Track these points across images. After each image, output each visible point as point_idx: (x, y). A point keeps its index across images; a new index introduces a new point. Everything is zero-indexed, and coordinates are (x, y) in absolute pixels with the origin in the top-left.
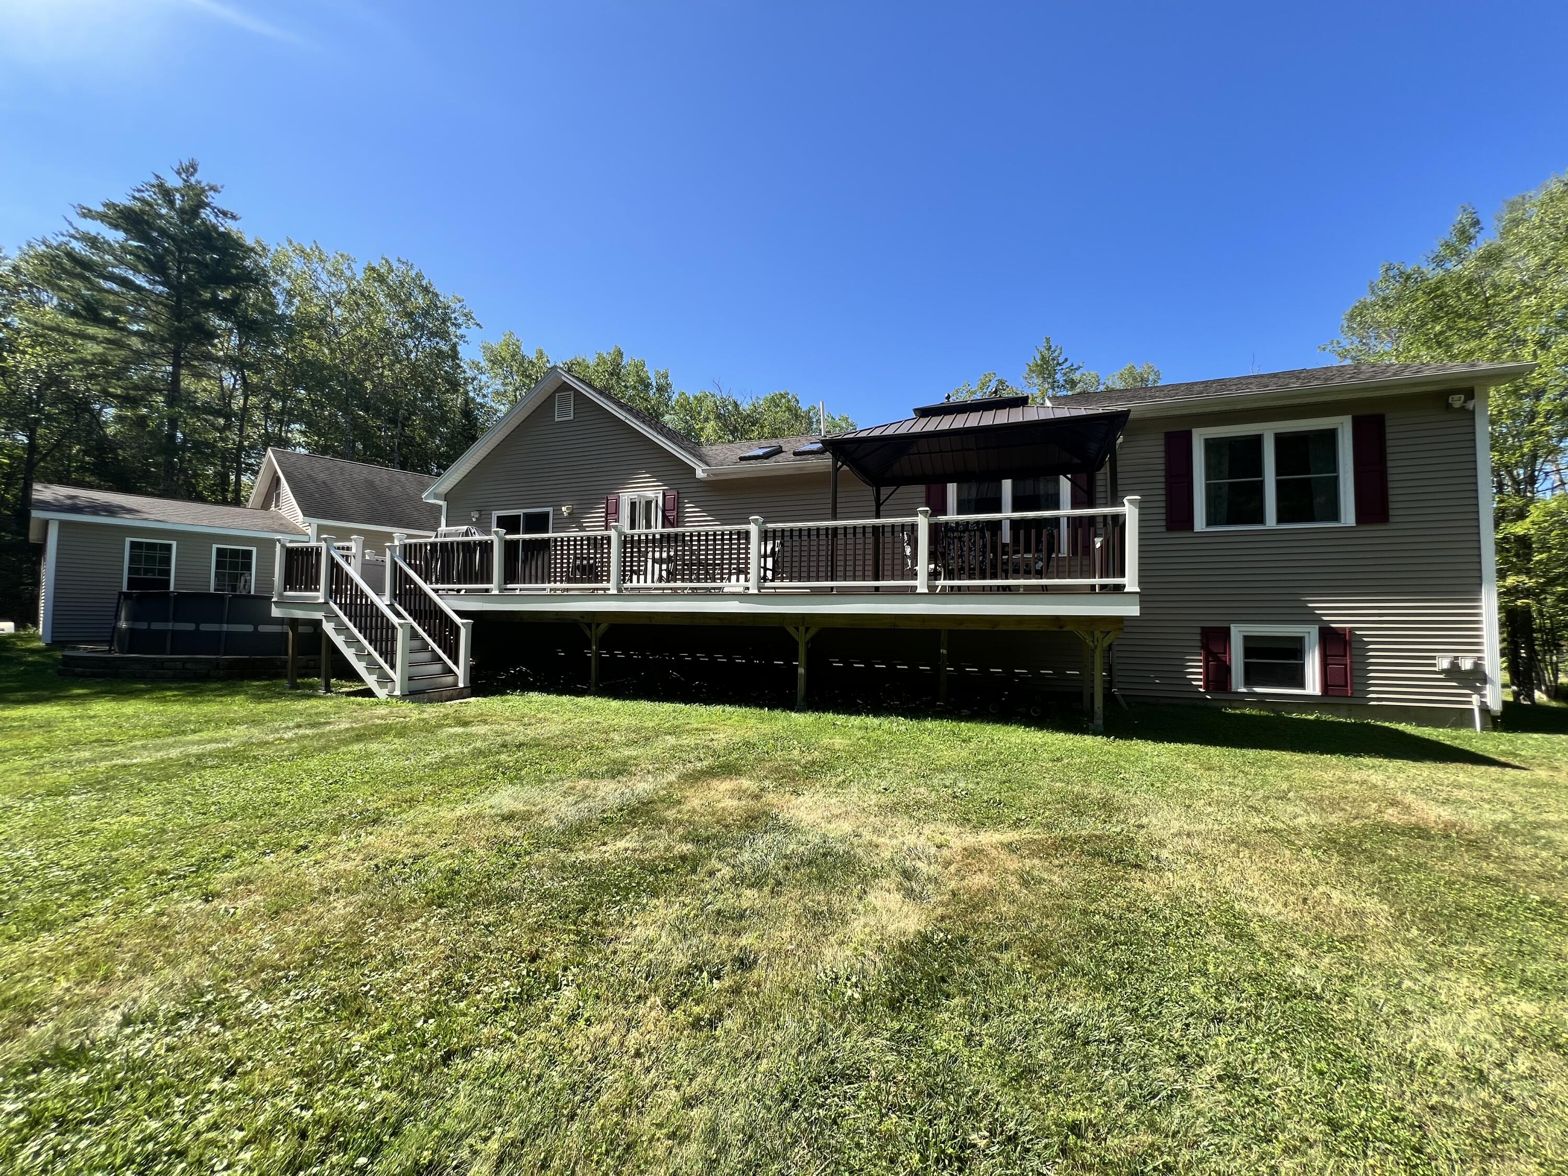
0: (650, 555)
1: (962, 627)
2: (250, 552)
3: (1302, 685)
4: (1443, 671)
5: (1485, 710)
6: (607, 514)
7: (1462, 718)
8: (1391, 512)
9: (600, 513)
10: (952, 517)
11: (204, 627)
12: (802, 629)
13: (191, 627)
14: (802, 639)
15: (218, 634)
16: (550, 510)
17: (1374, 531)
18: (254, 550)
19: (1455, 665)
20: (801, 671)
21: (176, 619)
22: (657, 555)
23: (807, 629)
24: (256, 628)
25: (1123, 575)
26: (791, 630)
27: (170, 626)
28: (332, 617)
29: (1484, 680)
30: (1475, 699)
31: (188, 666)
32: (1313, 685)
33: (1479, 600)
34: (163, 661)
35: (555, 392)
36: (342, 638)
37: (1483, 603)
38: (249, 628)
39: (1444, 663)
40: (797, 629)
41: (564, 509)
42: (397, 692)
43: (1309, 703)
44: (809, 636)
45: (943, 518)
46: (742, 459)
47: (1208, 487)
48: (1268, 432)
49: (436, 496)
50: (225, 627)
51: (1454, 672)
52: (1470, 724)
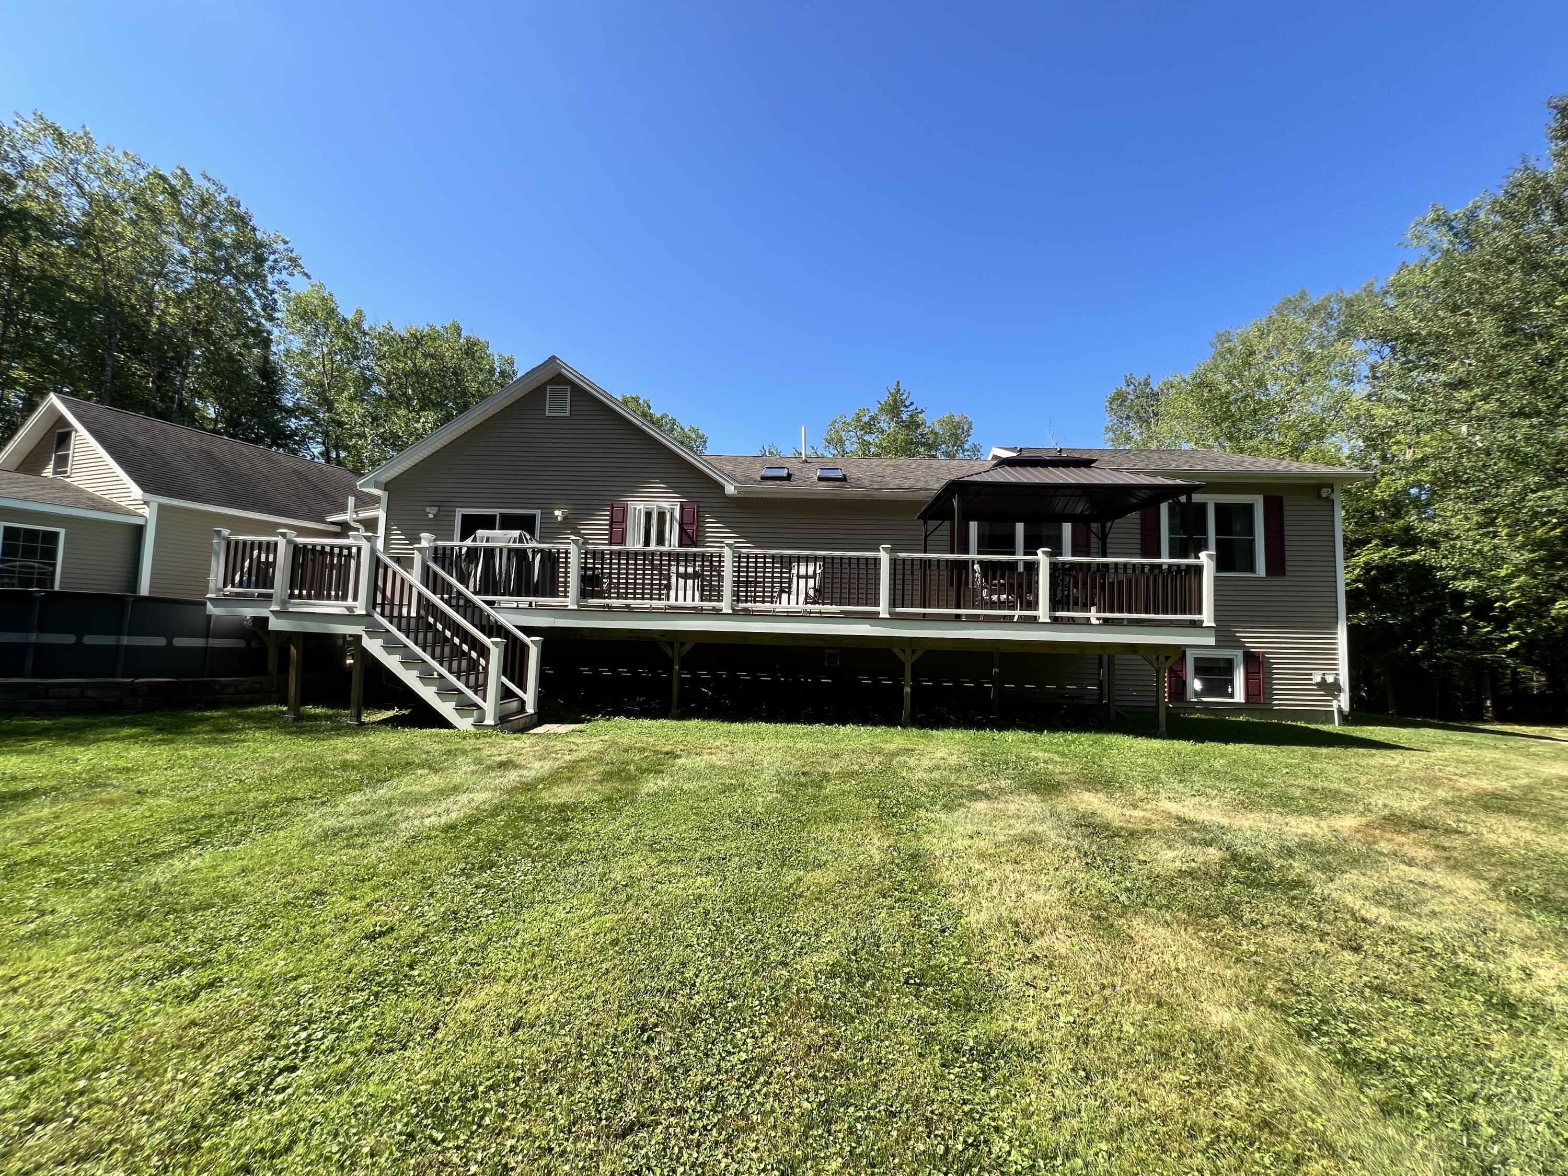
0: (674, 569)
1: (1056, 651)
2: (55, 535)
3: (1232, 695)
4: (1317, 684)
5: (1340, 711)
6: (612, 522)
7: (1327, 717)
8: (1287, 568)
9: (602, 521)
10: (1067, 558)
11: (89, 640)
12: (908, 651)
13: (70, 639)
14: (908, 661)
15: (117, 648)
16: (538, 512)
17: (1276, 581)
18: (62, 532)
19: (1323, 679)
20: (907, 690)
21: (41, 629)
22: (682, 570)
23: (914, 652)
24: (170, 641)
25: (1200, 613)
26: (897, 652)
27: (33, 637)
28: (375, 631)
29: (1340, 690)
30: (1335, 703)
31: (89, 693)
32: (1239, 696)
33: (1336, 633)
34: (48, 687)
35: (546, 383)
36: (397, 658)
37: (1339, 636)
38: (161, 641)
39: (1317, 678)
40: (903, 651)
41: (557, 513)
42: (489, 721)
43: (1237, 709)
44: (915, 658)
45: (1060, 558)
46: (764, 478)
47: (1170, 539)
48: (1211, 500)
49: (377, 486)
50: (125, 640)
51: (1323, 685)
52: (1332, 721)
